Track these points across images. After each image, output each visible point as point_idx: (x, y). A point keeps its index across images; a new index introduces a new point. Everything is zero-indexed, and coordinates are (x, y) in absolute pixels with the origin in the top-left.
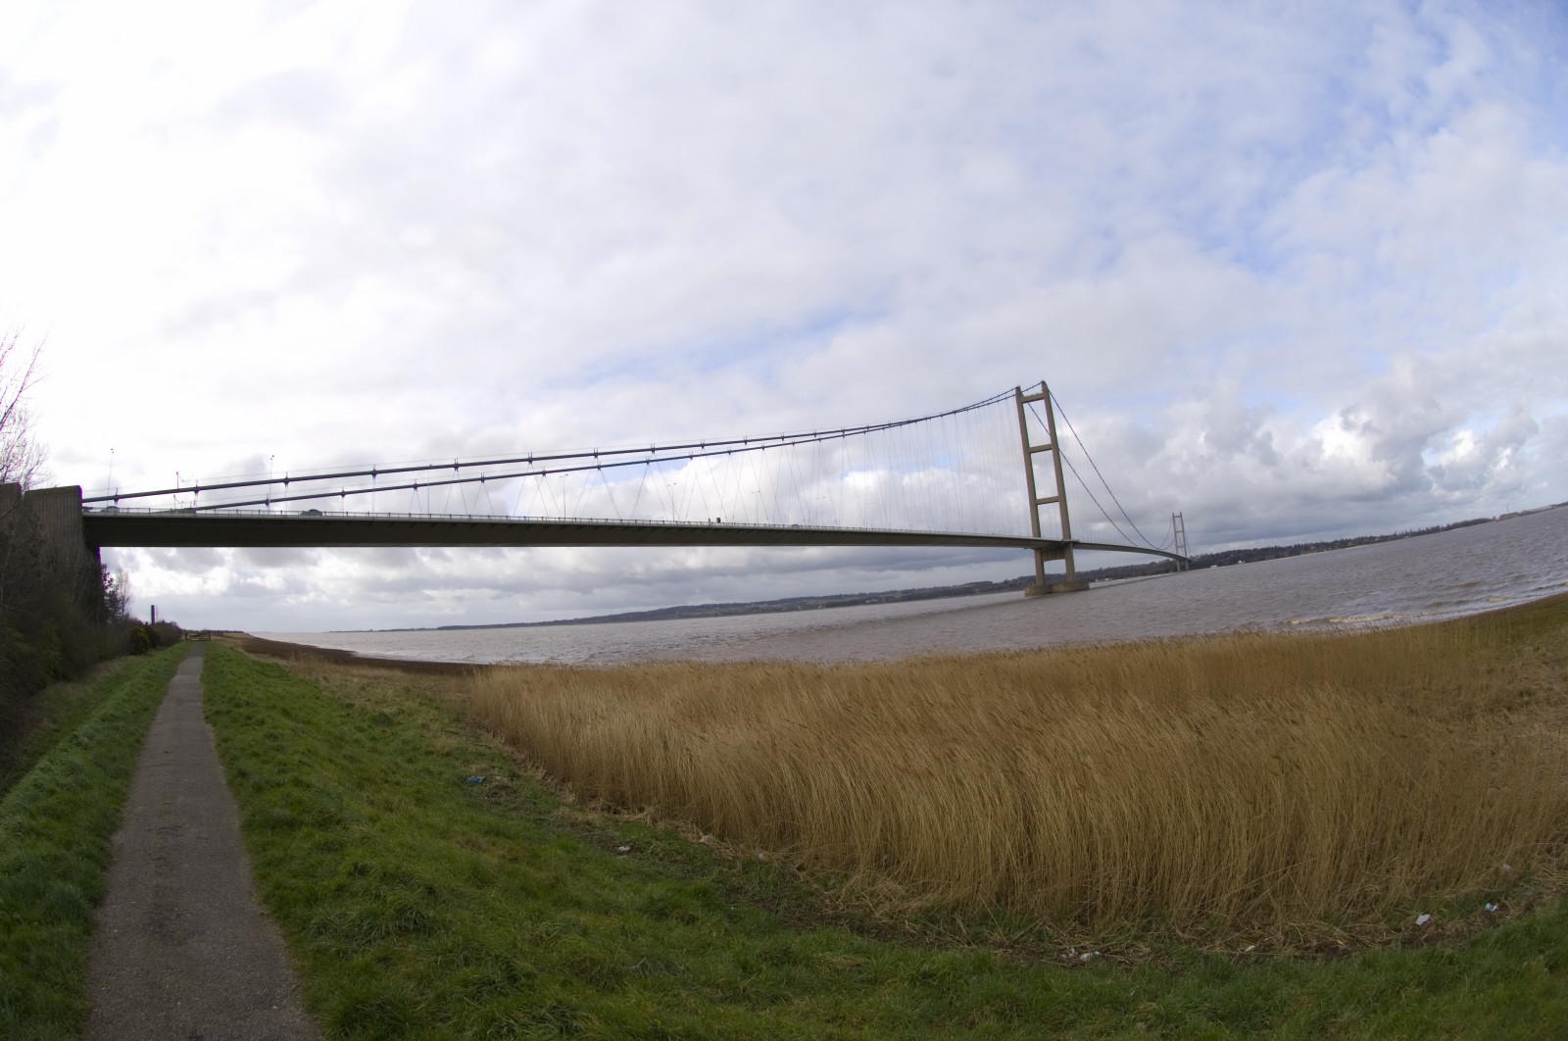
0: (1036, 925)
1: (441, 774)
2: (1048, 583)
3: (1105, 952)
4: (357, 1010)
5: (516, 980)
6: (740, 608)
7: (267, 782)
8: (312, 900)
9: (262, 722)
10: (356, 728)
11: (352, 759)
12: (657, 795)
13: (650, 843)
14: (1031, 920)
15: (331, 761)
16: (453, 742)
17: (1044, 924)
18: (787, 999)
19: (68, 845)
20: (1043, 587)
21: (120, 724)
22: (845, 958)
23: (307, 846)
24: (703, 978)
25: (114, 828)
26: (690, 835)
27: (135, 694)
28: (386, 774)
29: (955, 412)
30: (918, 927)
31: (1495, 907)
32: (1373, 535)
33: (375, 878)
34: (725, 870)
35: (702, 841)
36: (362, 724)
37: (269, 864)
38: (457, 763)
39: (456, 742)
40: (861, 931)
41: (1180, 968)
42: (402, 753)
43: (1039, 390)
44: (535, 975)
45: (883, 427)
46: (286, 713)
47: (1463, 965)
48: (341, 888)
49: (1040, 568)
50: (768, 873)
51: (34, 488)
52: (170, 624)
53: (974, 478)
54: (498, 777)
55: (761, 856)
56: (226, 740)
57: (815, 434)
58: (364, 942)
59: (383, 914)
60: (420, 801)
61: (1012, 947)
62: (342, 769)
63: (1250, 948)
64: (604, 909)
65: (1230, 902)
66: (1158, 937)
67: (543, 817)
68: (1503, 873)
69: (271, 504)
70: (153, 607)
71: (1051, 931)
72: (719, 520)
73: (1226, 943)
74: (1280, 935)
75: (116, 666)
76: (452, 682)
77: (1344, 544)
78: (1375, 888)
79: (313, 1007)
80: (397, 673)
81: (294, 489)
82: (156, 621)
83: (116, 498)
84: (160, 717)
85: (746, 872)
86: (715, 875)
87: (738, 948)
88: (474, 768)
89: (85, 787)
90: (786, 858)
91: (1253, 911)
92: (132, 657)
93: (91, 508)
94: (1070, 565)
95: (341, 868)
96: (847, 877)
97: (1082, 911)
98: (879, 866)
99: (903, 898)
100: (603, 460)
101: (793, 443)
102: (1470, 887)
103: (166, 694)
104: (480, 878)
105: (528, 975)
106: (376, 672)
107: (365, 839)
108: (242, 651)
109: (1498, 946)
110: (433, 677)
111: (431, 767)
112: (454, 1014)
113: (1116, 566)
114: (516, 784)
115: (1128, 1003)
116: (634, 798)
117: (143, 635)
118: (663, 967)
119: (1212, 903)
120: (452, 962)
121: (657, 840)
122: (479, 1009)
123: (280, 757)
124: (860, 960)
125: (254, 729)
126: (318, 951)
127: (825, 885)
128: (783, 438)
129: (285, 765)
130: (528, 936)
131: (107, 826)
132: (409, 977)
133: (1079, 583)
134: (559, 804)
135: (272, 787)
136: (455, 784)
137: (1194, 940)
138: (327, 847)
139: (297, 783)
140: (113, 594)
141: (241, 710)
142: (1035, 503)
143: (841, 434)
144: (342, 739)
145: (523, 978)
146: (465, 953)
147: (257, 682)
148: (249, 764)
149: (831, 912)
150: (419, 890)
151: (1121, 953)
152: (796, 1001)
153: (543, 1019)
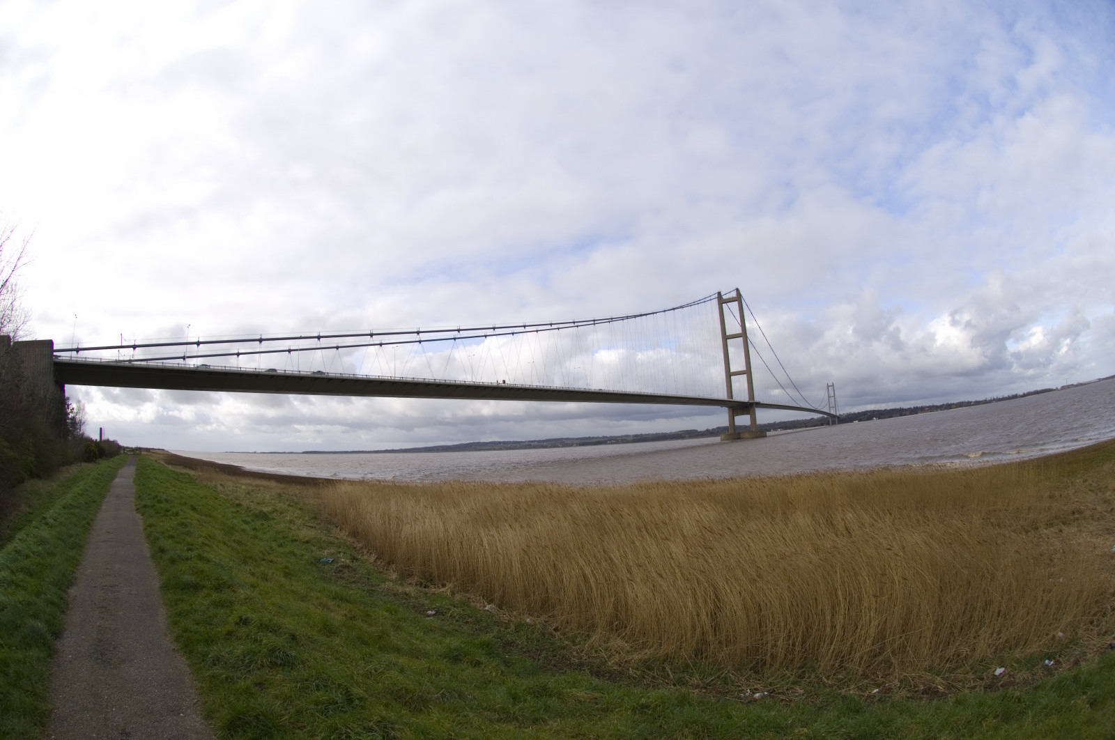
0: (723, 673)
1: (302, 555)
2: (737, 432)
3: (772, 692)
4: (240, 719)
5: (352, 702)
6: (518, 445)
7: (179, 557)
8: (209, 641)
9: (177, 514)
10: (243, 521)
11: (239, 543)
12: (455, 575)
13: (449, 609)
14: (719, 670)
15: (225, 544)
16: (311, 533)
17: (729, 672)
18: (545, 721)
19: (38, 594)
20: (734, 434)
21: (77, 511)
22: (586, 693)
23: (206, 602)
24: (485, 705)
25: (70, 584)
26: (478, 605)
27: (87, 490)
28: (263, 554)
29: (674, 309)
30: (639, 673)
31: (1052, 662)
32: (970, 400)
33: (254, 627)
34: (502, 629)
35: (487, 608)
36: (247, 519)
37: (179, 614)
38: (314, 548)
39: (313, 533)
40: (597, 673)
41: (825, 704)
42: (275, 540)
43: (734, 294)
44: (366, 699)
45: (623, 318)
46: (193, 508)
47: (1027, 703)
48: (230, 633)
49: (732, 420)
50: (533, 632)
51: (20, 340)
52: (113, 442)
53: (687, 356)
54: (343, 560)
55: (528, 620)
56: (151, 526)
57: (574, 323)
58: (245, 671)
59: (259, 652)
60: (287, 575)
61: (705, 688)
62: (232, 549)
63: (875, 691)
64: (416, 654)
65: (862, 658)
66: (809, 683)
67: (373, 588)
68: (1057, 638)
69: (187, 359)
70: (101, 429)
71: (733, 678)
72: (504, 382)
73: (858, 687)
74: (897, 682)
75: (74, 469)
76: (311, 491)
77: (949, 406)
78: (965, 650)
79: (208, 716)
80: (273, 483)
81: (203, 349)
82: (103, 439)
83: (78, 350)
84: (104, 507)
85: (517, 632)
86: (495, 633)
87: (510, 684)
88: (326, 552)
89: (52, 554)
90: (546, 622)
91: (878, 665)
92: (86, 464)
93: (60, 356)
94: (753, 419)
95: (230, 619)
96: (589, 636)
97: (755, 663)
98: (612, 630)
99: (628, 652)
100: (423, 336)
101: (558, 329)
102: (1034, 648)
103: (109, 491)
104: (328, 630)
105: (361, 699)
106: (258, 482)
107: (248, 599)
108: (163, 463)
109: (1054, 689)
110: (298, 487)
111: (295, 550)
112: (308, 724)
113: (786, 420)
114: (355, 564)
115: (786, 728)
116: (439, 577)
117: (93, 448)
118: (456, 695)
119: (849, 658)
120: (308, 688)
121: (455, 607)
122: (326, 721)
123: (189, 539)
124: (597, 695)
125: (171, 519)
126: (213, 677)
127: (574, 642)
128: (551, 324)
129: (192, 545)
130: (361, 672)
131: (66, 582)
132: (277, 697)
133: (760, 432)
134: (386, 580)
135: (183, 560)
136: (312, 563)
137: (835, 685)
138: (221, 604)
139: (201, 558)
140: (74, 418)
141: (162, 505)
142: (729, 374)
143: (593, 322)
144: (232, 528)
145: (357, 701)
146: (317, 681)
147: (174, 486)
148: (167, 544)
149: (577, 661)
150: (285, 637)
151: (783, 693)
152: (551, 722)
153: (370, 730)
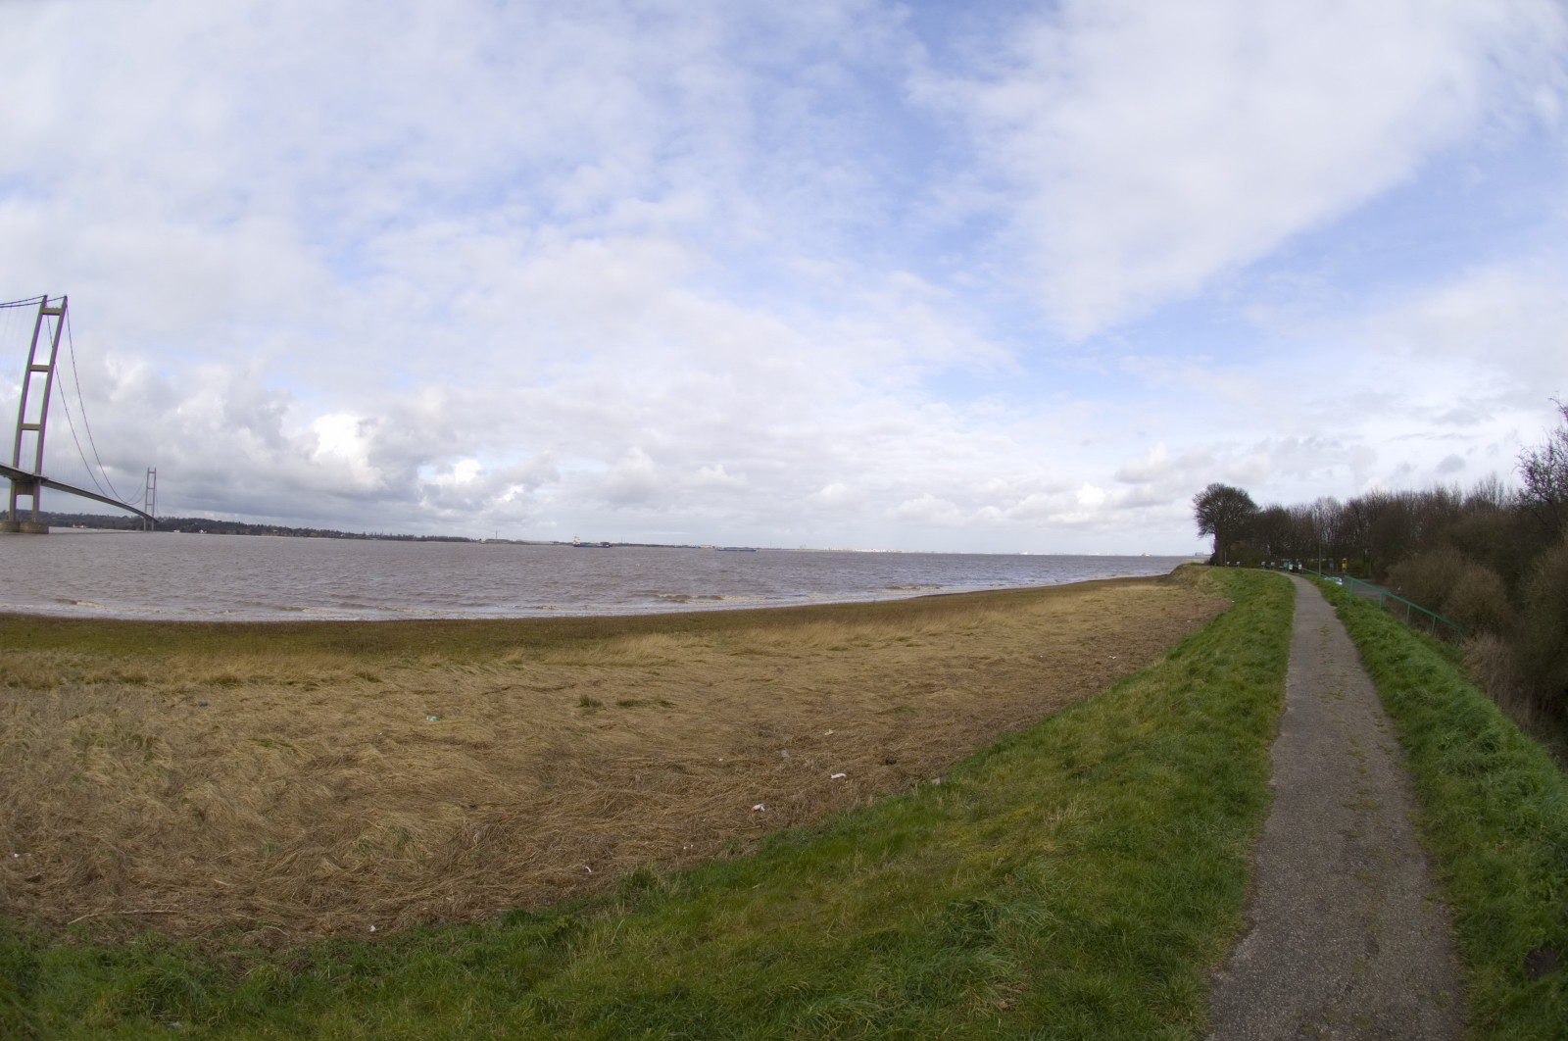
2: (18, 519)
20: (12, 524)
43: (60, 304)
49: (13, 501)
94: (36, 502)
133: (40, 524)
